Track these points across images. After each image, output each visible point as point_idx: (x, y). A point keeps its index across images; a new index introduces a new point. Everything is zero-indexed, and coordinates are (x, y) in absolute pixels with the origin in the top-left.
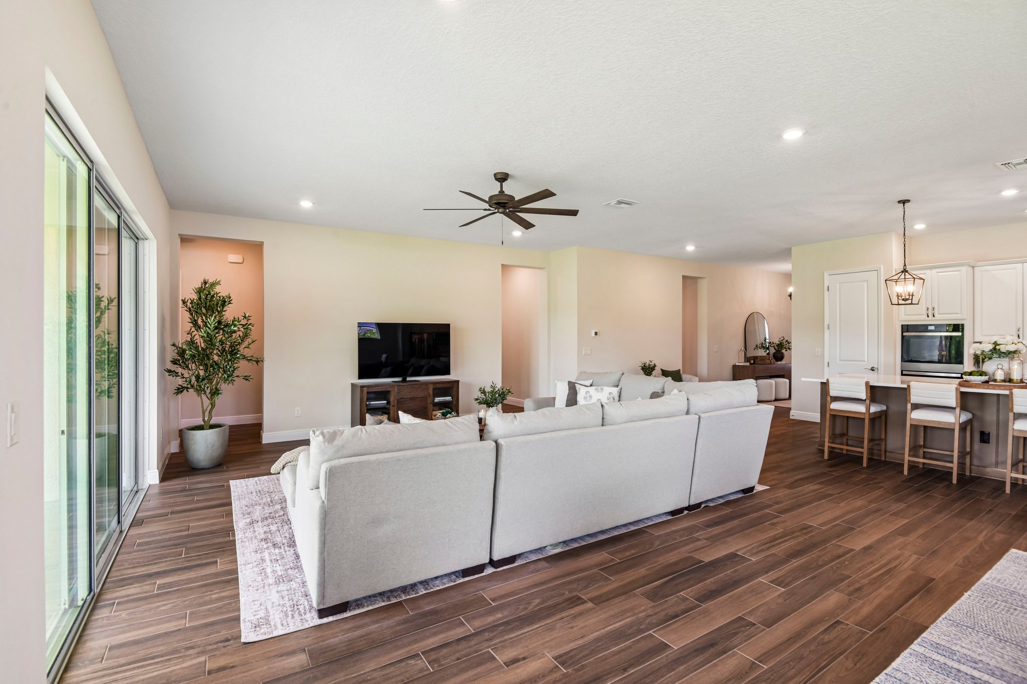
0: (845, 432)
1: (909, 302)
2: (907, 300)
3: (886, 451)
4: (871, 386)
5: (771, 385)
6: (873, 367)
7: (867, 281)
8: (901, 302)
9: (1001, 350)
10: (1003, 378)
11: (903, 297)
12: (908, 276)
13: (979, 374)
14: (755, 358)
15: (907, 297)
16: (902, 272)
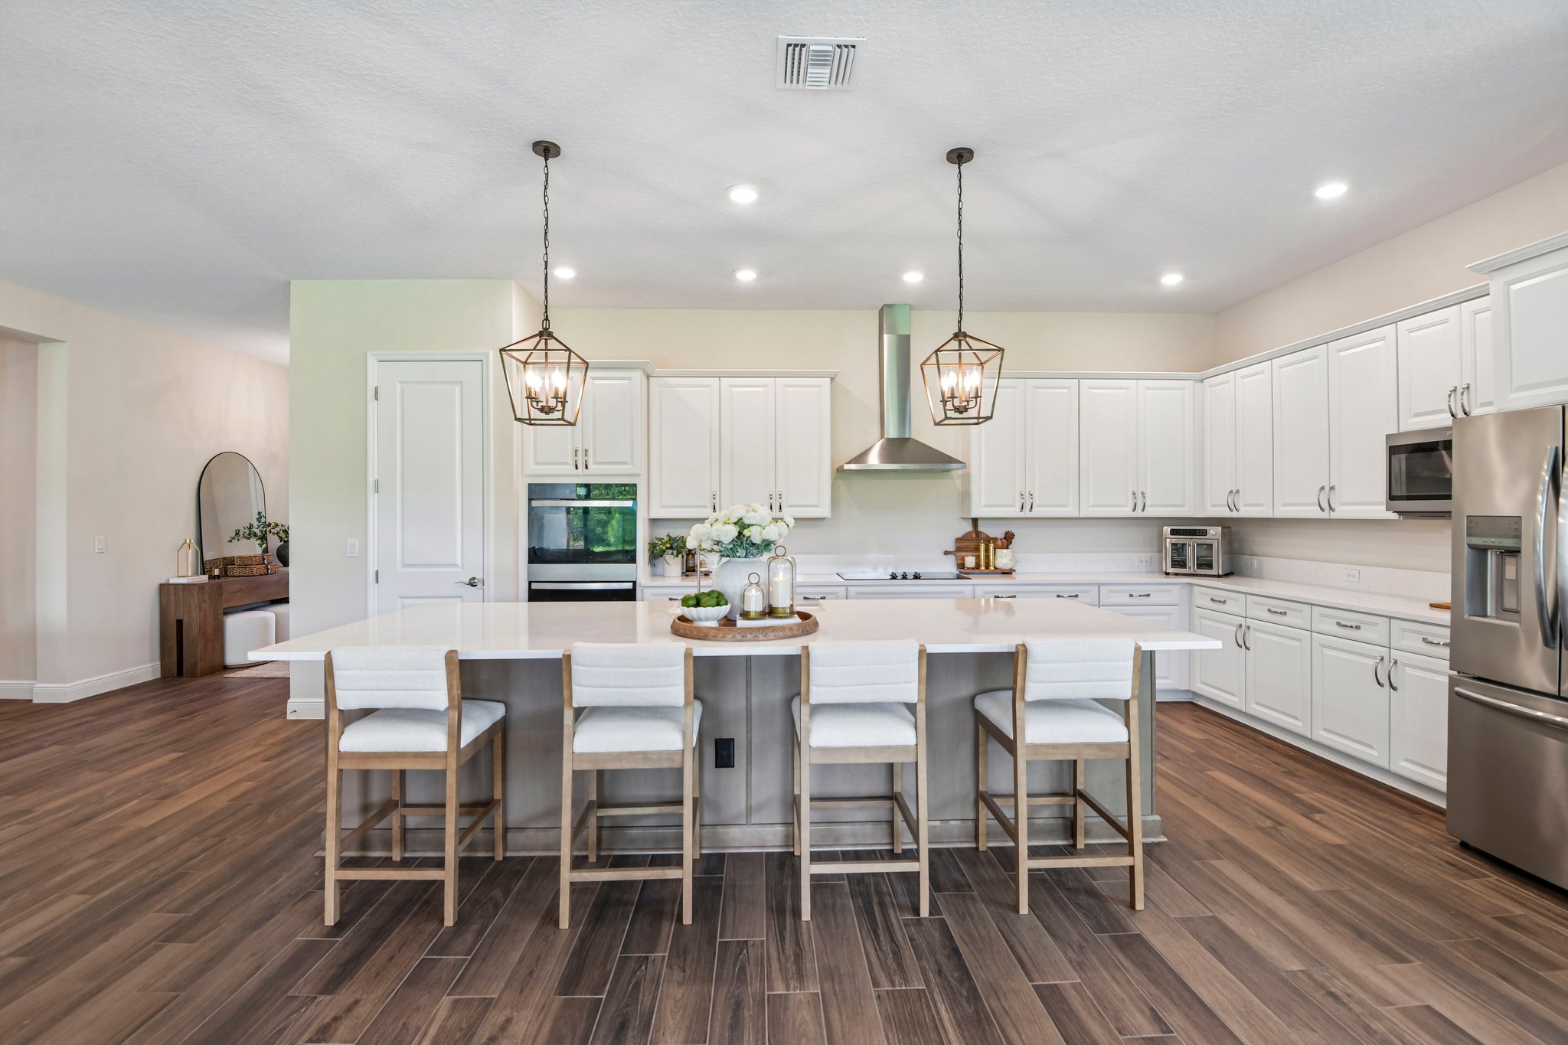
0: (396, 797)
1: (557, 415)
2: (551, 410)
3: (506, 830)
4: (462, 662)
5: (265, 622)
6: (474, 578)
7: (461, 383)
8: (536, 414)
9: (752, 538)
10: (760, 609)
11: (540, 404)
12: (552, 344)
13: (714, 601)
14: (228, 563)
15: (552, 403)
16: (541, 334)
